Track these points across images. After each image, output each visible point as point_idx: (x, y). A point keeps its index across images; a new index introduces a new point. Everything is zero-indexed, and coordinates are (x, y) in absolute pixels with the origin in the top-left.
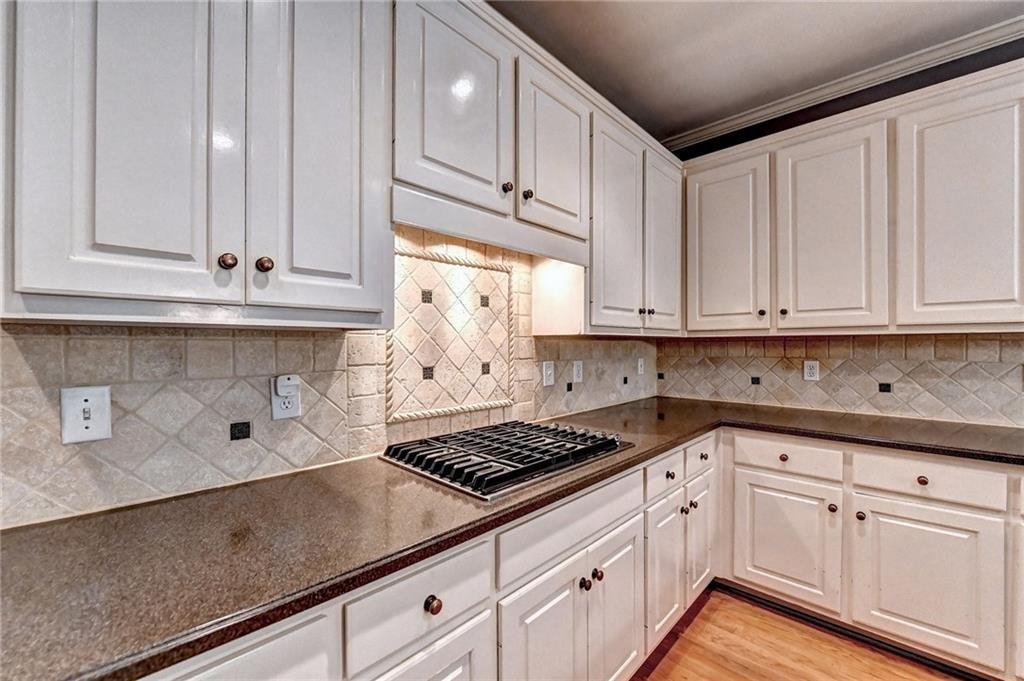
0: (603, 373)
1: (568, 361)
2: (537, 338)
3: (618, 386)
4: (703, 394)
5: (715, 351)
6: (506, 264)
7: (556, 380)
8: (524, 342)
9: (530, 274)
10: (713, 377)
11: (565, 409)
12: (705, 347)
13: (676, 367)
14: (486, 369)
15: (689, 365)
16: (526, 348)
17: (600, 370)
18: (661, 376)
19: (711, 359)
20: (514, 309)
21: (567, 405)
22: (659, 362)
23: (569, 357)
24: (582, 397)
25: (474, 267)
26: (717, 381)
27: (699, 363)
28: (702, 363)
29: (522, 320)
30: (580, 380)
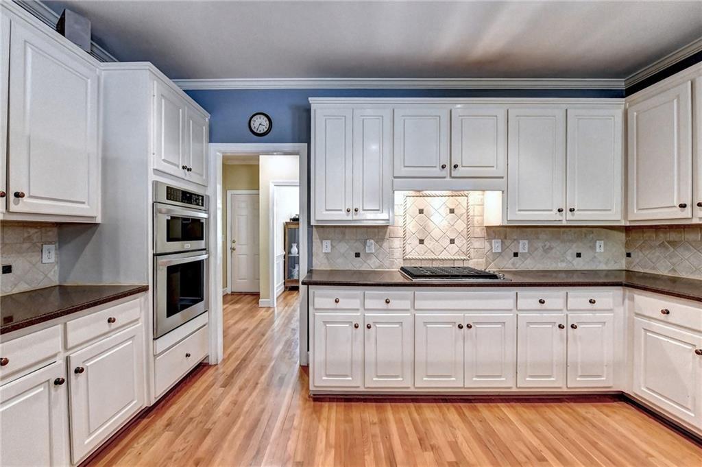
0: (551, 248)
1: (515, 240)
2: (487, 227)
3: (569, 258)
4: (663, 270)
5: (673, 236)
6: (466, 192)
7: (503, 250)
8: (478, 230)
9: (483, 195)
10: (671, 258)
11: (511, 266)
12: (665, 233)
13: (641, 248)
14: (452, 241)
15: (651, 247)
16: (479, 232)
17: (547, 247)
18: (628, 255)
19: (669, 242)
20: (471, 213)
21: (513, 264)
22: (627, 245)
23: (515, 237)
24: (528, 261)
25: (445, 196)
26: (674, 260)
27: (660, 245)
28: (662, 245)
29: (476, 219)
30: (526, 251)
